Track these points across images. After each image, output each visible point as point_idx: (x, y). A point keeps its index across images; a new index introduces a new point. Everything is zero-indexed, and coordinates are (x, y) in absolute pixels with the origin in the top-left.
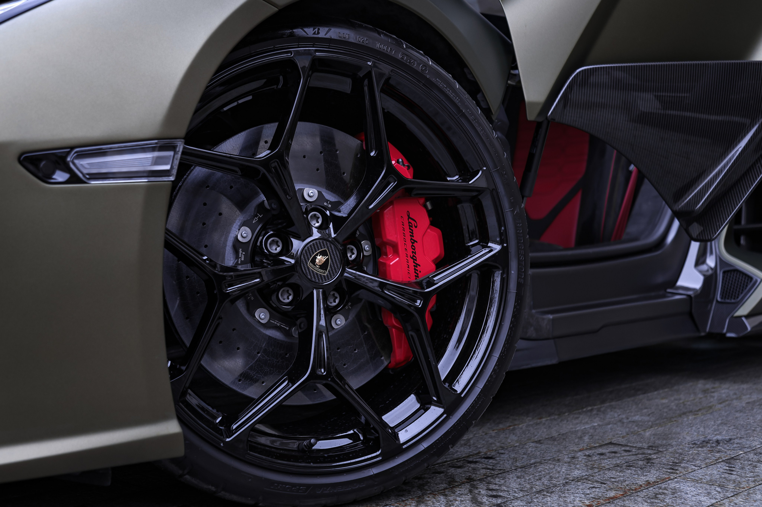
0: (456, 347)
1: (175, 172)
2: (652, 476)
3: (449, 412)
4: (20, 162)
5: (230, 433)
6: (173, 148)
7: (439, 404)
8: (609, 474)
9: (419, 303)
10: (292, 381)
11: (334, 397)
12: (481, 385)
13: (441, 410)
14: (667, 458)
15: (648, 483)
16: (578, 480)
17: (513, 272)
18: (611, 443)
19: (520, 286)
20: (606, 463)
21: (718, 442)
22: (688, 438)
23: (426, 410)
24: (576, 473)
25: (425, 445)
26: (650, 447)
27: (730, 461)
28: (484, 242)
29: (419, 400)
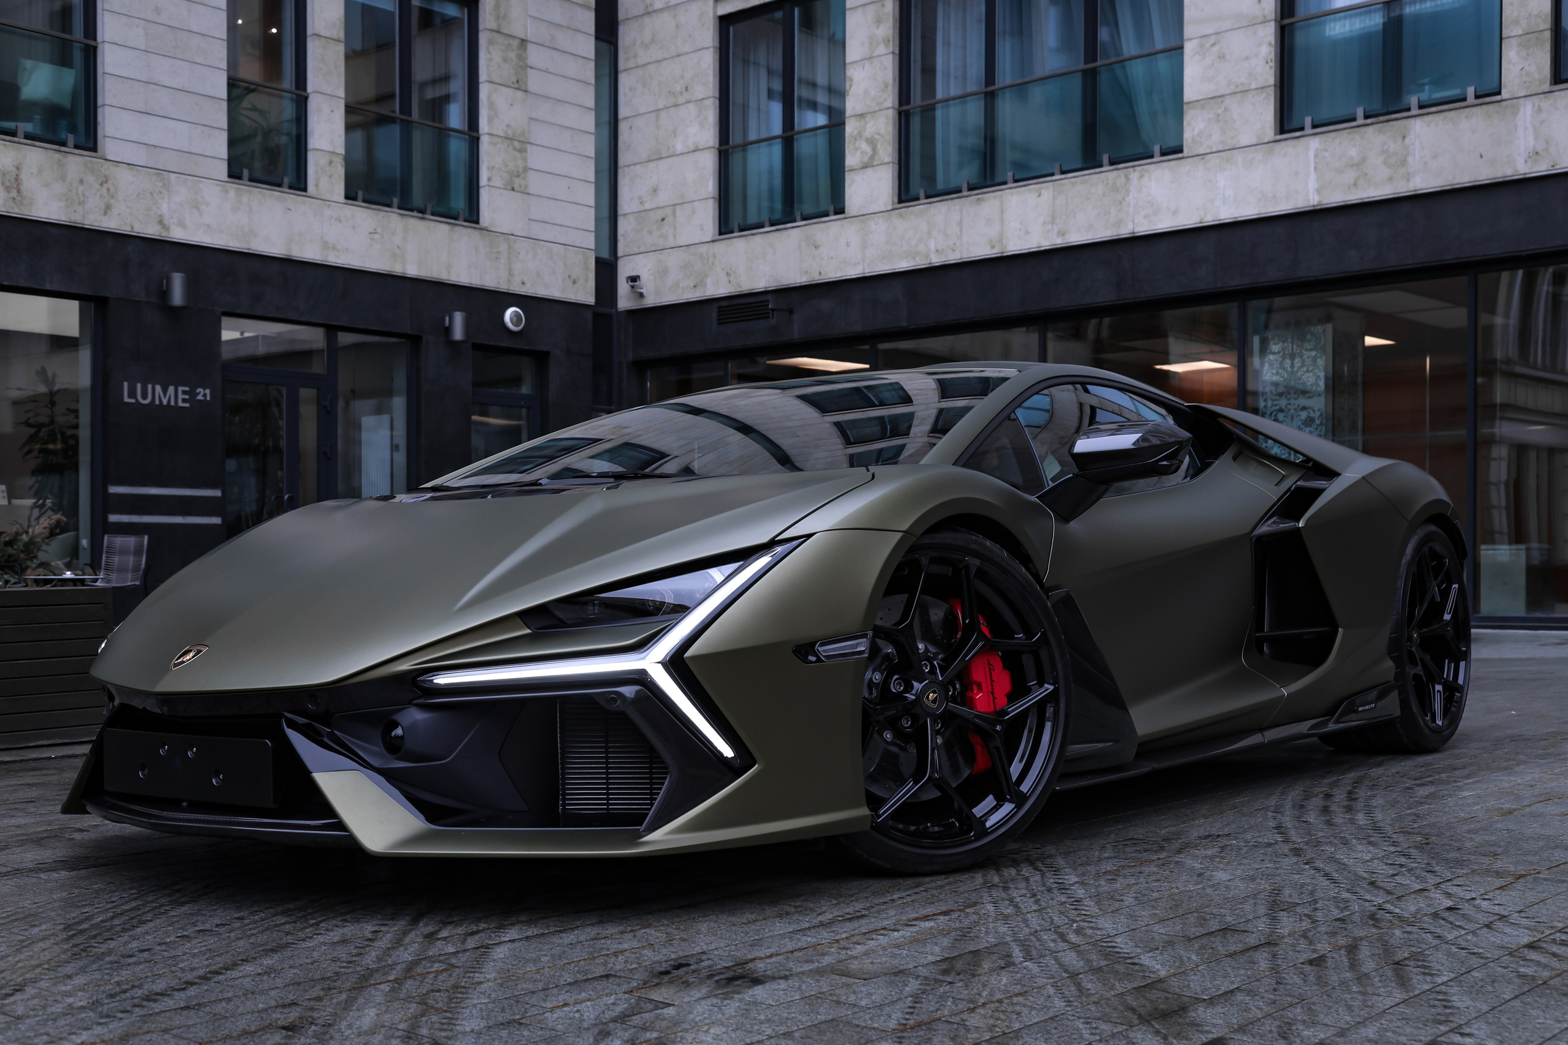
0: (1021, 761)
1: (867, 651)
2: (1163, 855)
3: (1019, 807)
4: (794, 652)
5: (880, 816)
6: (865, 636)
7: (1010, 801)
8: (1131, 855)
9: (998, 728)
10: (916, 783)
11: (940, 794)
12: (1040, 788)
13: (1012, 806)
14: (1177, 845)
15: (1159, 859)
16: (1108, 858)
17: (1062, 706)
18: (1132, 839)
19: (1067, 716)
20: (1128, 849)
21: (1219, 836)
22: (1196, 834)
23: (1001, 806)
24: (1106, 855)
25: (1002, 830)
26: (1163, 840)
27: (1223, 848)
28: (1041, 684)
29: (996, 798)
